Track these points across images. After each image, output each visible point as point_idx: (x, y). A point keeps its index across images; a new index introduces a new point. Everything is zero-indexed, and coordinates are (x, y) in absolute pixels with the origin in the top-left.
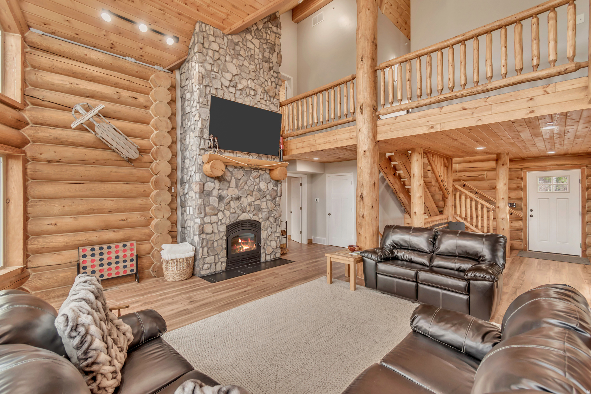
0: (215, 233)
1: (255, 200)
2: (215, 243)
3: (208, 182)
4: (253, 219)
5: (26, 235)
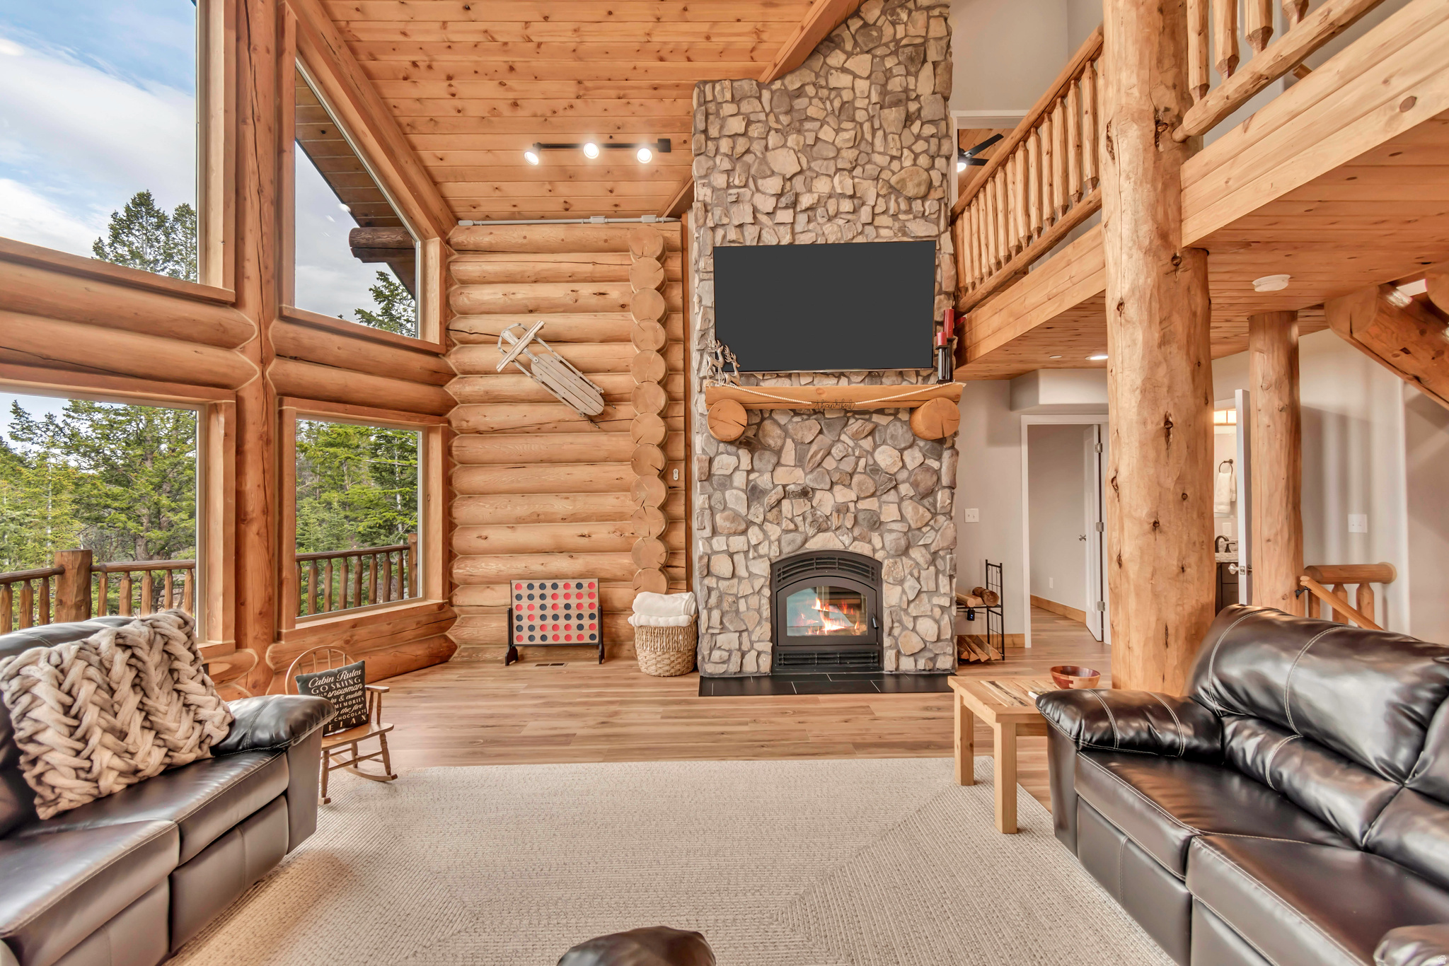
0: (740, 579)
1: (860, 499)
2: (742, 602)
3: (722, 453)
4: (851, 549)
5: (450, 552)
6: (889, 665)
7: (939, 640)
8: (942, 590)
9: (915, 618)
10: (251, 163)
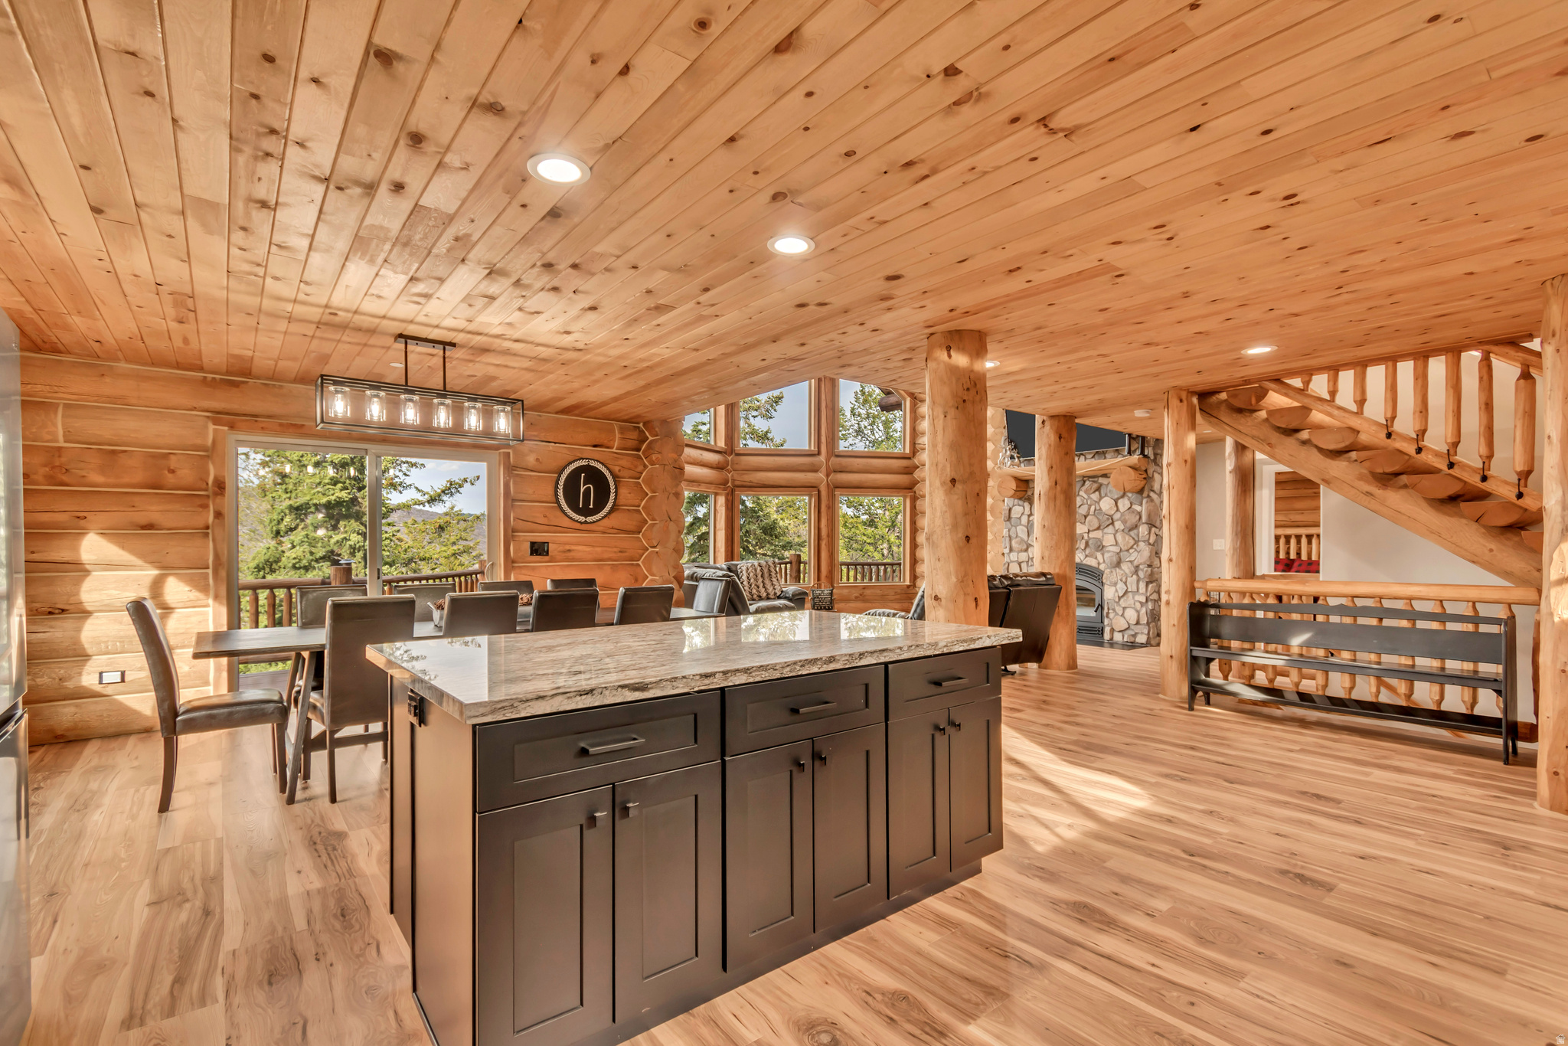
1: (1089, 531)
4: (1084, 562)
5: (915, 559)
6: (1107, 636)
7: (1138, 623)
8: (1141, 591)
9: (1124, 608)
10: (823, 397)
